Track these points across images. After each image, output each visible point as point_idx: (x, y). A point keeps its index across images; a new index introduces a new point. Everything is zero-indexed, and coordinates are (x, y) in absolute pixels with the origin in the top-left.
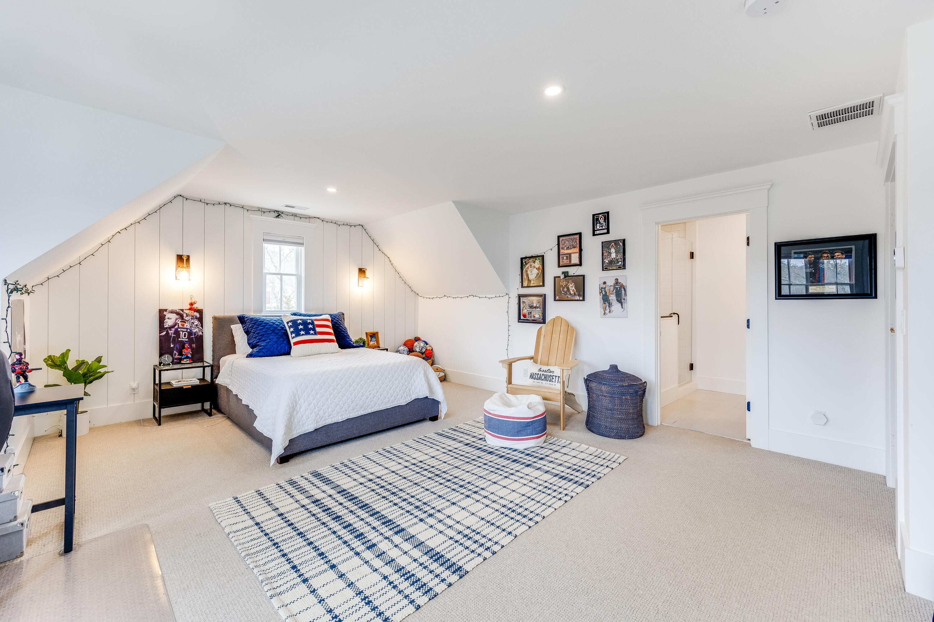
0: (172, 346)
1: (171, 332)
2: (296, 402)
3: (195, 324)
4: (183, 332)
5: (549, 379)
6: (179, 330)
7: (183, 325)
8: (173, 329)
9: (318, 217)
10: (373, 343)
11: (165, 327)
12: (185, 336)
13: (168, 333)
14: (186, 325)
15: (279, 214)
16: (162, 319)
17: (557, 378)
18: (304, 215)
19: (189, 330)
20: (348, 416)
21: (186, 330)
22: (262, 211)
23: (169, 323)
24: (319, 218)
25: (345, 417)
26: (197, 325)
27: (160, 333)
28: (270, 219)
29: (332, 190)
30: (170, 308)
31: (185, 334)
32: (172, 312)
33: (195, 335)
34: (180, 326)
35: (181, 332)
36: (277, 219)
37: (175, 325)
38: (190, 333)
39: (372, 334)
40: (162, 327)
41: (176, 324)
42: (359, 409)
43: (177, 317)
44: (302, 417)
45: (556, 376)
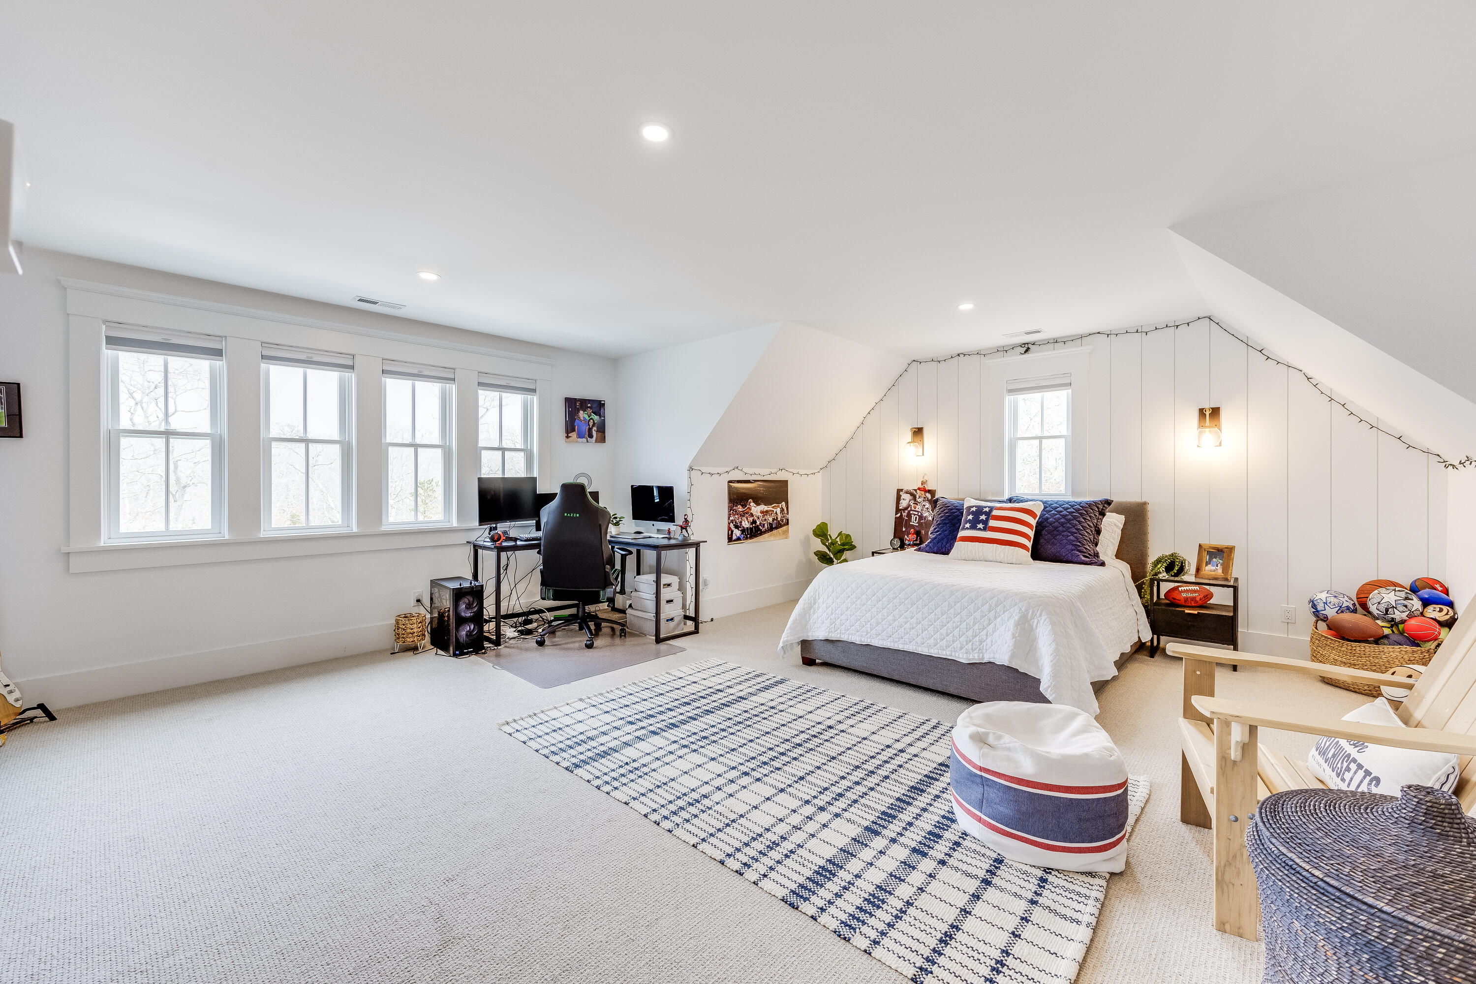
0: (904, 529)
1: (905, 514)
2: (815, 600)
3: (926, 507)
4: (915, 515)
5: (1339, 765)
6: (911, 512)
7: (915, 508)
8: (906, 511)
9: (1098, 331)
10: (1214, 568)
11: (900, 508)
12: (916, 520)
13: (901, 515)
14: (917, 507)
15: (1027, 348)
16: (899, 498)
17: (1361, 773)
18: (1075, 336)
19: (920, 514)
20: (869, 640)
21: (917, 513)
22: (1004, 350)
23: (903, 504)
24: (1099, 333)
25: (865, 641)
26: (927, 508)
27: (896, 514)
28: (1016, 359)
29: (966, 306)
30: (906, 488)
31: (916, 518)
32: (907, 493)
33: (925, 520)
34: (913, 509)
35: (913, 515)
36: (1026, 355)
37: (908, 508)
38: (921, 517)
39: (1214, 548)
40: (898, 510)
41: (909, 506)
42: (885, 638)
43: (911, 498)
44: (818, 619)
45: (1360, 767)
